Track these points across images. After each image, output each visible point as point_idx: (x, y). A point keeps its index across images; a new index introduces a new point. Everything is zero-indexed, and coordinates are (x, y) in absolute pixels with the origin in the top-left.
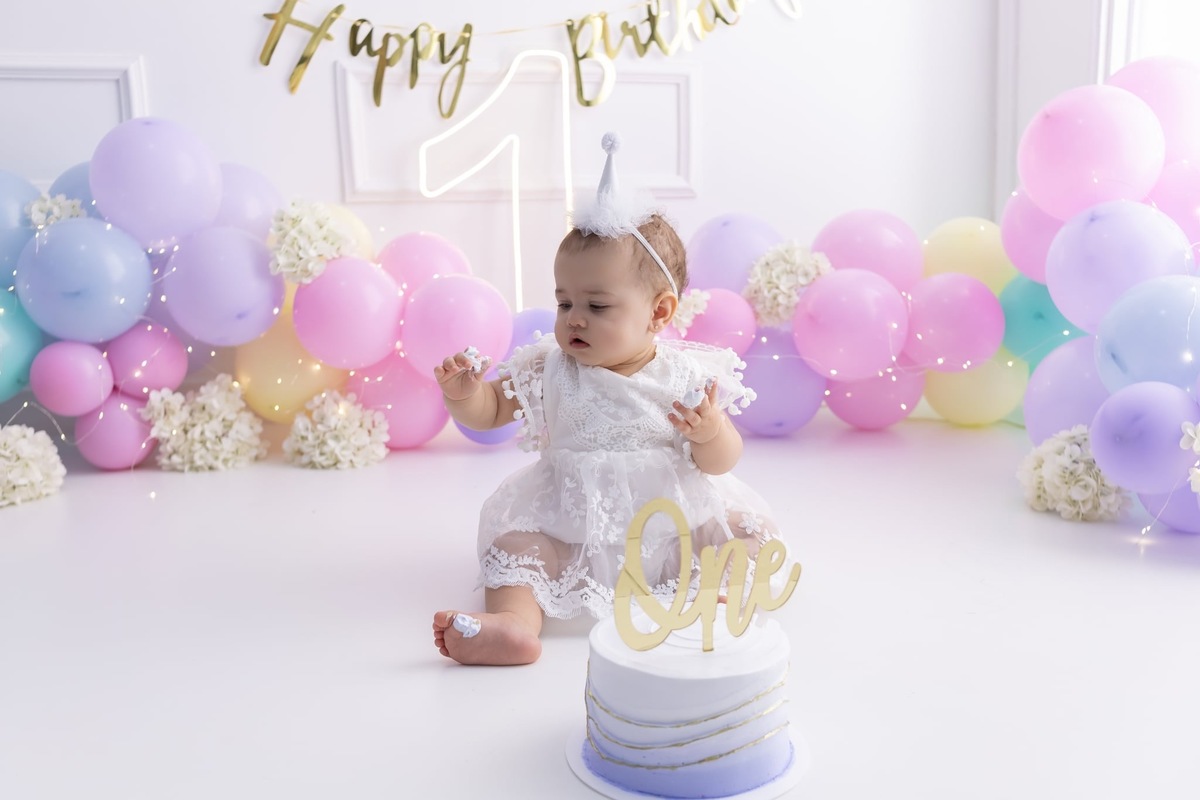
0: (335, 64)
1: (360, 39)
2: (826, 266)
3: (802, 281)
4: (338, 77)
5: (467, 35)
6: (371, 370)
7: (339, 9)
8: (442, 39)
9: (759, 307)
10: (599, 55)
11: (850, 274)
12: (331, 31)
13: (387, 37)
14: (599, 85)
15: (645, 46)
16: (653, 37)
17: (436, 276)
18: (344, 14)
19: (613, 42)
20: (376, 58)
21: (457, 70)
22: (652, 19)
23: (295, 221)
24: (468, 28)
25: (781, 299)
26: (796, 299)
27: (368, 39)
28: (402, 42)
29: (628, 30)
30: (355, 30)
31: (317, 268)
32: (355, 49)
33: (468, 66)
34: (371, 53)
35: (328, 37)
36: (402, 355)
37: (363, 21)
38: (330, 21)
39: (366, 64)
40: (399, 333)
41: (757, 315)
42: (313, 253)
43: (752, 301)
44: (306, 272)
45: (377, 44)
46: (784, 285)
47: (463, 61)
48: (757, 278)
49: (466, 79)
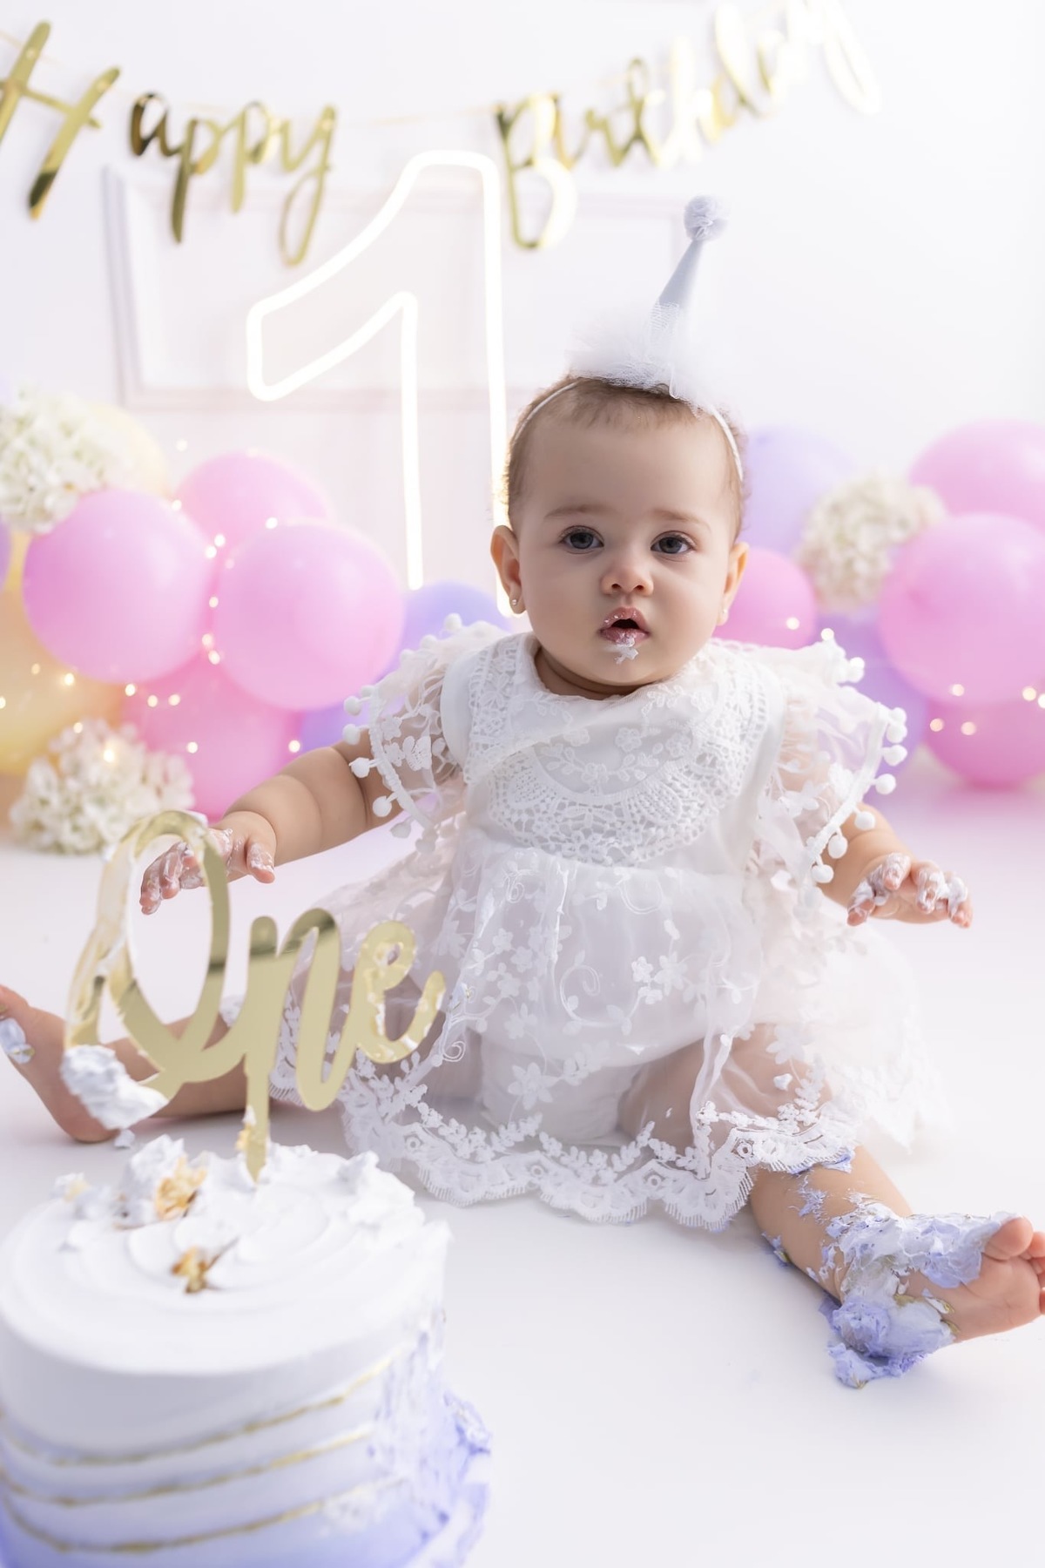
0: (105, 173)
1: (147, 127)
2: (933, 508)
3: (897, 535)
4: (111, 192)
5: (326, 125)
6: (161, 686)
7: (113, 75)
8: (284, 130)
9: (822, 580)
10: (547, 165)
11: (978, 524)
12: (99, 112)
13: (193, 124)
14: (545, 214)
15: (626, 150)
16: (638, 137)
17: (271, 523)
18: (120, 83)
19: (571, 144)
20: (174, 162)
21: (309, 187)
22: (638, 108)
23: (22, 423)
24: (330, 114)
25: (861, 567)
26: (885, 565)
27: (160, 131)
28: (219, 133)
29: (594, 122)
30: (138, 111)
31: (60, 505)
32: (140, 146)
33: (332, 180)
34: (167, 152)
35: (93, 124)
36: (215, 658)
37: (151, 96)
38: (95, 95)
39: (156, 172)
40: (208, 620)
41: (817, 594)
42: (53, 479)
43: (811, 565)
44: (44, 514)
45: (175, 138)
46: (866, 540)
47: (324, 168)
48: (819, 530)
49: (328, 202)
